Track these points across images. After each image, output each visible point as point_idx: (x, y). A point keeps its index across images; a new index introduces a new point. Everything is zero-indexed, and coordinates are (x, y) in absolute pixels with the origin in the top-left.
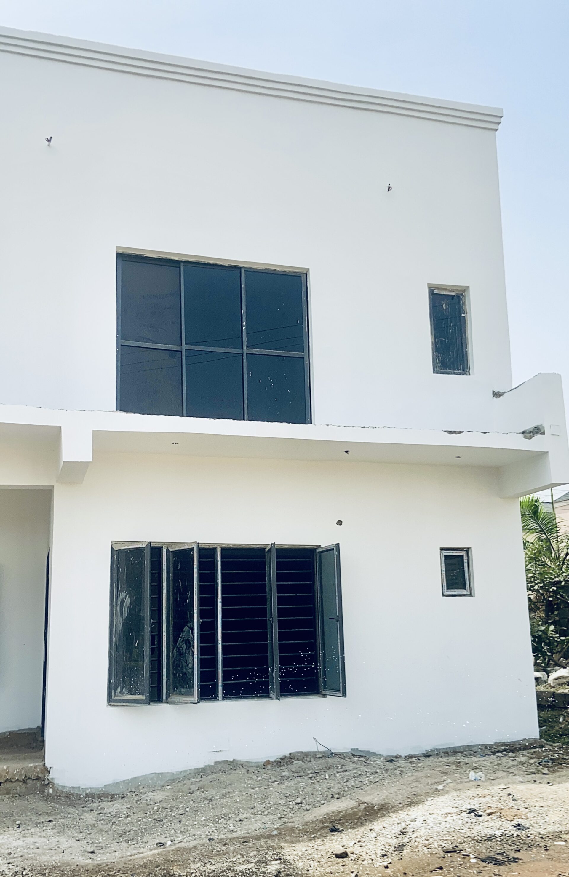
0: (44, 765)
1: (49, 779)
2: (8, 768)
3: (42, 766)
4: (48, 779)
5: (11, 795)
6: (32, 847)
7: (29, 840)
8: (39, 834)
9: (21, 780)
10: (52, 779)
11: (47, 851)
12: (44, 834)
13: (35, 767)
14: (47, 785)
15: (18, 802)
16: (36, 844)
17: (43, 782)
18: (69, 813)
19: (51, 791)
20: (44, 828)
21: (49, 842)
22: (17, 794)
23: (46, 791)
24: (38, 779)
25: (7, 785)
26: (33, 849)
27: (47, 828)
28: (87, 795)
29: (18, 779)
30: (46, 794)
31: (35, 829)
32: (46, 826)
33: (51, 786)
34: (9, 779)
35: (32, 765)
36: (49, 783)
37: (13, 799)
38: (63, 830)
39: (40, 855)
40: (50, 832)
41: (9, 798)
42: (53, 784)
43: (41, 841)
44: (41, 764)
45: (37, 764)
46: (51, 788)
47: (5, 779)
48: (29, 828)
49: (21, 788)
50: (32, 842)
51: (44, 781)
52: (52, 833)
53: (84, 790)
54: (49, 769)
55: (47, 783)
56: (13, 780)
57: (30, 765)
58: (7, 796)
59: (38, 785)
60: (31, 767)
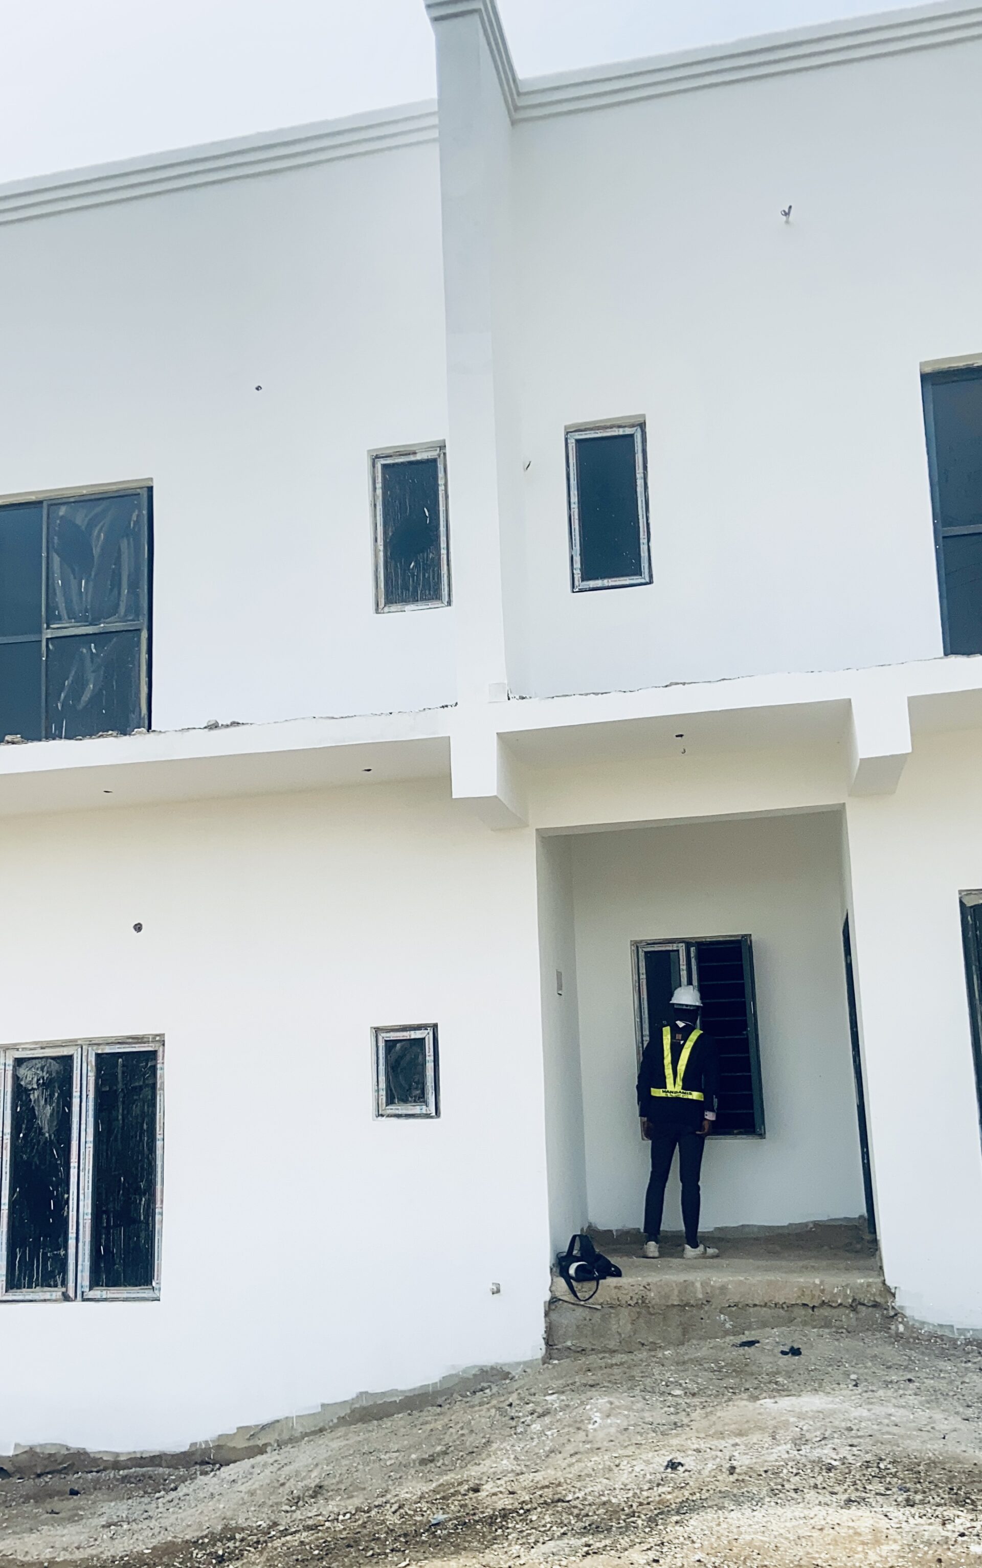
0: (884, 1282)
1: (896, 1307)
2: (822, 1282)
3: (881, 1285)
4: (893, 1308)
5: (834, 1330)
6: (886, 1421)
7: (878, 1410)
8: (893, 1401)
9: (847, 1305)
10: (902, 1307)
11: (915, 1433)
12: (902, 1401)
13: (869, 1285)
14: (893, 1317)
15: (846, 1342)
16: (893, 1418)
17: (885, 1312)
18: (941, 1371)
19: (901, 1328)
20: (901, 1392)
21: (914, 1417)
22: (843, 1328)
23: (893, 1327)
24: (876, 1305)
25: (826, 1312)
26: (888, 1425)
27: (906, 1393)
28: (969, 1342)
29: (841, 1304)
30: (893, 1332)
31: (885, 1391)
32: (904, 1389)
33: (900, 1320)
34: (826, 1301)
35: (862, 1281)
36: (896, 1315)
37: (838, 1336)
38: (935, 1398)
39: (902, 1437)
40: (912, 1400)
41: (829, 1334)
42: (904, 1316)
43: (899, 1414)
44: (879, 1280)
45: (870, 1280)
46: (900, 1323)
47: (820, 1302)
48: (875, 1389)
49: (848, 1318)
50: (883, 1413)
51: (885, 1309)
52: (916, 1402)
53: (962, 1331)
54: (893, 1291)
55: (892, 1313)
56: (834, 1305)
57: (859, 1281)
58: (827, 1331)
59: (877, 1315)
60: (861, 1285)
